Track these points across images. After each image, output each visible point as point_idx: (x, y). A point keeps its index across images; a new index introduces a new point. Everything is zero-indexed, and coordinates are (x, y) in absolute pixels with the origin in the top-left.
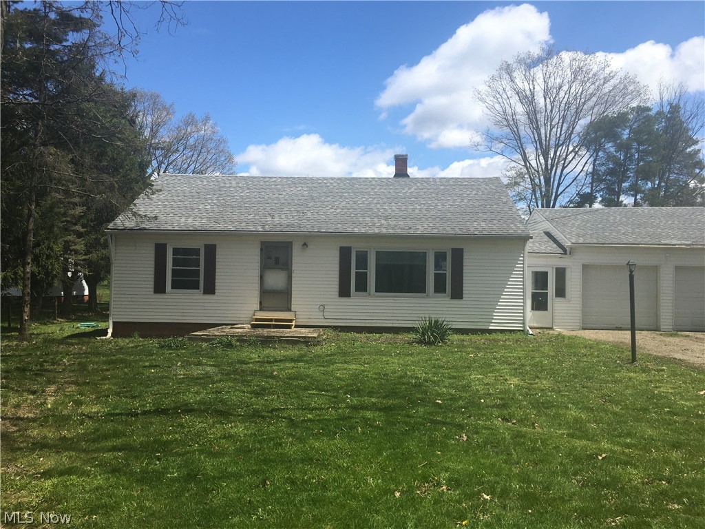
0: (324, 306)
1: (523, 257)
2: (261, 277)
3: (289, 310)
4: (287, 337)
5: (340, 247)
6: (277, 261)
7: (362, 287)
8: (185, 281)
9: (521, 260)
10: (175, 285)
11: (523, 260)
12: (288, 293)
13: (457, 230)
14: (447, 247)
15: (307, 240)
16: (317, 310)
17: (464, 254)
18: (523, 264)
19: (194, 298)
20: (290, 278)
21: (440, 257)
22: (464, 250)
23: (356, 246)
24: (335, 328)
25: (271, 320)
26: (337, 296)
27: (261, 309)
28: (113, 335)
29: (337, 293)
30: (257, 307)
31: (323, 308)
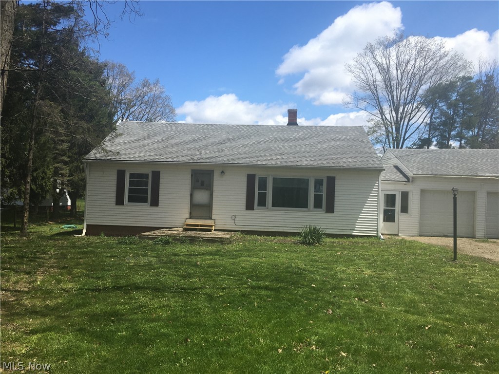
0: (235, 216)
1: (378, 183)
2: (191, 195)
3: (211, 218)
4: (209, 237)
5: (248, 174)
6: (203, 184)
7: (262, 203)
8: (138, 197)
9: (376, 186)
10: (131, 200)
11: (378, 186)
12: (210, 206)
13: (331, 164)
14: (323, 176)
15: (224, 169)
16: (231, 219)
17: (336, 180)
18: (378, 188)
19: (144, 208)
20: (211, 195)
21: (318, 183)
22: (336, 178)
23: (259, 174)
24: (243, 232)
25: (197, 225)
26: (245, 209)
27: (190, 218)
28: (86, 234)
29: (245, 207)
30: (188, 216)
31: (234, 218)
